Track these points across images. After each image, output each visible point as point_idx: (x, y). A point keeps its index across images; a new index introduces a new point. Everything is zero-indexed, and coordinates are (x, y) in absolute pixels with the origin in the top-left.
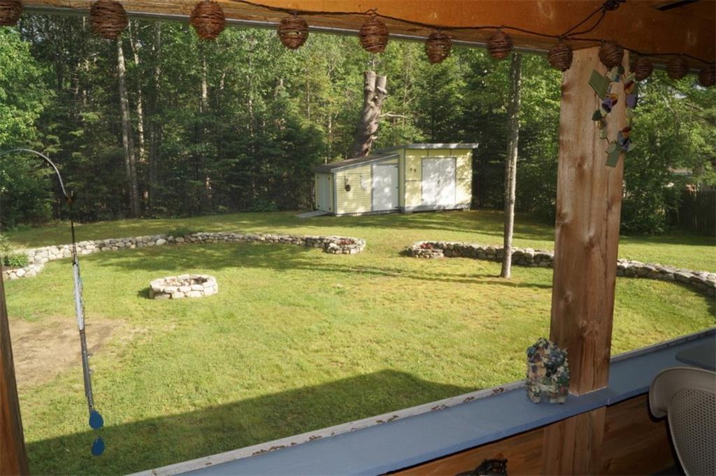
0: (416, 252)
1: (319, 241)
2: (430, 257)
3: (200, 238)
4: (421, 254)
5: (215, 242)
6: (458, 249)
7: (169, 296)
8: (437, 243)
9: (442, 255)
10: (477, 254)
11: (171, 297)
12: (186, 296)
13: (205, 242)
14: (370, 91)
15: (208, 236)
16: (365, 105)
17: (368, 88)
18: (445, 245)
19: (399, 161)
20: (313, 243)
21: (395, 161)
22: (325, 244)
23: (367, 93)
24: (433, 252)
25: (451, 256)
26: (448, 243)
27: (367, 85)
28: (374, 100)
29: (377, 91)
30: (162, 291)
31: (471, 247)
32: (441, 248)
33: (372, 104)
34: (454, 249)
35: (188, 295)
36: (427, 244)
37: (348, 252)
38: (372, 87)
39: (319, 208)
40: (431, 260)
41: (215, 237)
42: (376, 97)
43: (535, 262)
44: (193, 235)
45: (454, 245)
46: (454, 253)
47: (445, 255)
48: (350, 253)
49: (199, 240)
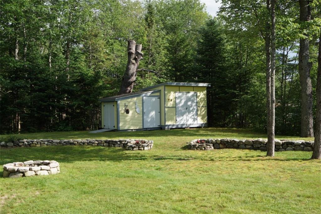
0: (194, 146)
1: (119, 143)
2: (205, 149)
3: (26, 143)
4: (198, 147)
5: (37, 145)
6: (224, 143)
7: (22, 174)
8: (208, 140)
9: (213, 148)
10: (239, 145)
11: (24, 175)
12: (36, 175)
13: (30, 146)
14: (132, 53)
15: (32, 142)
16: (129, 62)
17: (131, 51)
18: (214, 141)
19: (160, 94)
20: (114, 145)
21: (158, 94)
22: (124, 144)
23: (130, 54)
24: (207, 145)
25: (219, 148)
26: (216, 139)
27: (130, 49)
28: (135, 59)
29: (137, 53)
30: (16, 170)
31: (234, 141)
32: (212, 143)
33: (134, 61)
34: (221, 143)
35: (38, 173)
36: (201, 141)
37: (142, 149)
38: (133, 50)
39: (105, 127)
40: (205, 151)
41: (37, 142)
42: (137, 57)
43: (283, 148)
44: (21, 141)
45: (221, 140)
46: (221, 146)
47: (215, 148)
48: (144, 149)
49: (26, 145)
